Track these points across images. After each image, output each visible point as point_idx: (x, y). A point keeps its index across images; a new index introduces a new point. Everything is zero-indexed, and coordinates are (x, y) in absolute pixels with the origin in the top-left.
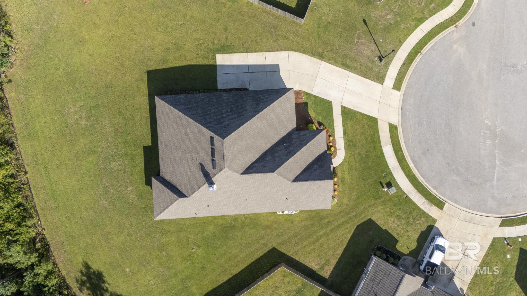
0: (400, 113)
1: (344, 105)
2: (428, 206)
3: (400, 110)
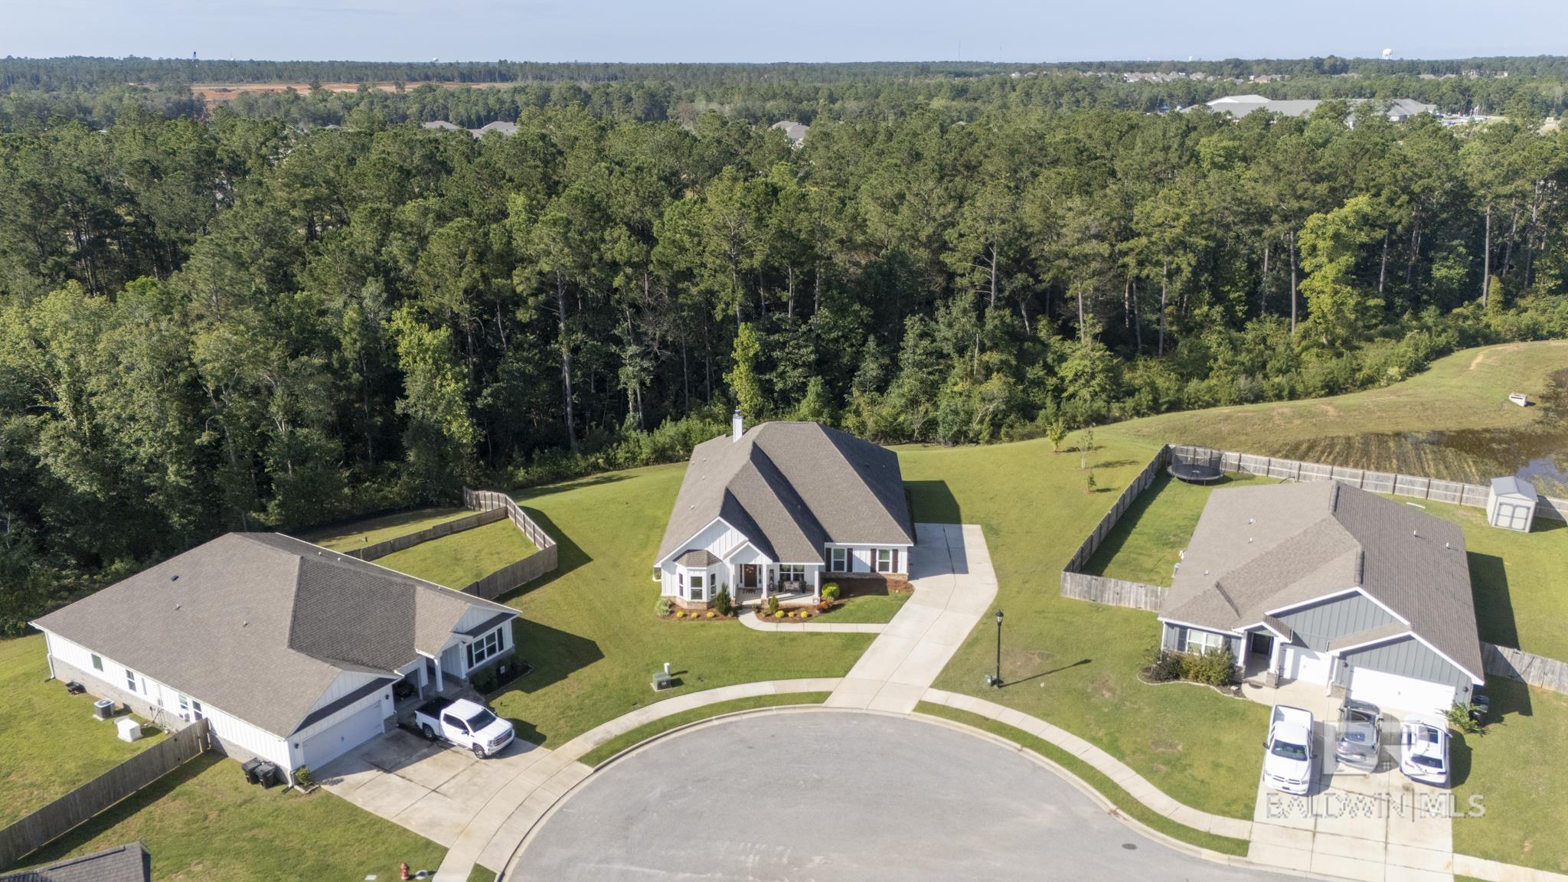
0: (855, 711)
1: (879, 637)
2: (598, 738)
3: (864, 711)
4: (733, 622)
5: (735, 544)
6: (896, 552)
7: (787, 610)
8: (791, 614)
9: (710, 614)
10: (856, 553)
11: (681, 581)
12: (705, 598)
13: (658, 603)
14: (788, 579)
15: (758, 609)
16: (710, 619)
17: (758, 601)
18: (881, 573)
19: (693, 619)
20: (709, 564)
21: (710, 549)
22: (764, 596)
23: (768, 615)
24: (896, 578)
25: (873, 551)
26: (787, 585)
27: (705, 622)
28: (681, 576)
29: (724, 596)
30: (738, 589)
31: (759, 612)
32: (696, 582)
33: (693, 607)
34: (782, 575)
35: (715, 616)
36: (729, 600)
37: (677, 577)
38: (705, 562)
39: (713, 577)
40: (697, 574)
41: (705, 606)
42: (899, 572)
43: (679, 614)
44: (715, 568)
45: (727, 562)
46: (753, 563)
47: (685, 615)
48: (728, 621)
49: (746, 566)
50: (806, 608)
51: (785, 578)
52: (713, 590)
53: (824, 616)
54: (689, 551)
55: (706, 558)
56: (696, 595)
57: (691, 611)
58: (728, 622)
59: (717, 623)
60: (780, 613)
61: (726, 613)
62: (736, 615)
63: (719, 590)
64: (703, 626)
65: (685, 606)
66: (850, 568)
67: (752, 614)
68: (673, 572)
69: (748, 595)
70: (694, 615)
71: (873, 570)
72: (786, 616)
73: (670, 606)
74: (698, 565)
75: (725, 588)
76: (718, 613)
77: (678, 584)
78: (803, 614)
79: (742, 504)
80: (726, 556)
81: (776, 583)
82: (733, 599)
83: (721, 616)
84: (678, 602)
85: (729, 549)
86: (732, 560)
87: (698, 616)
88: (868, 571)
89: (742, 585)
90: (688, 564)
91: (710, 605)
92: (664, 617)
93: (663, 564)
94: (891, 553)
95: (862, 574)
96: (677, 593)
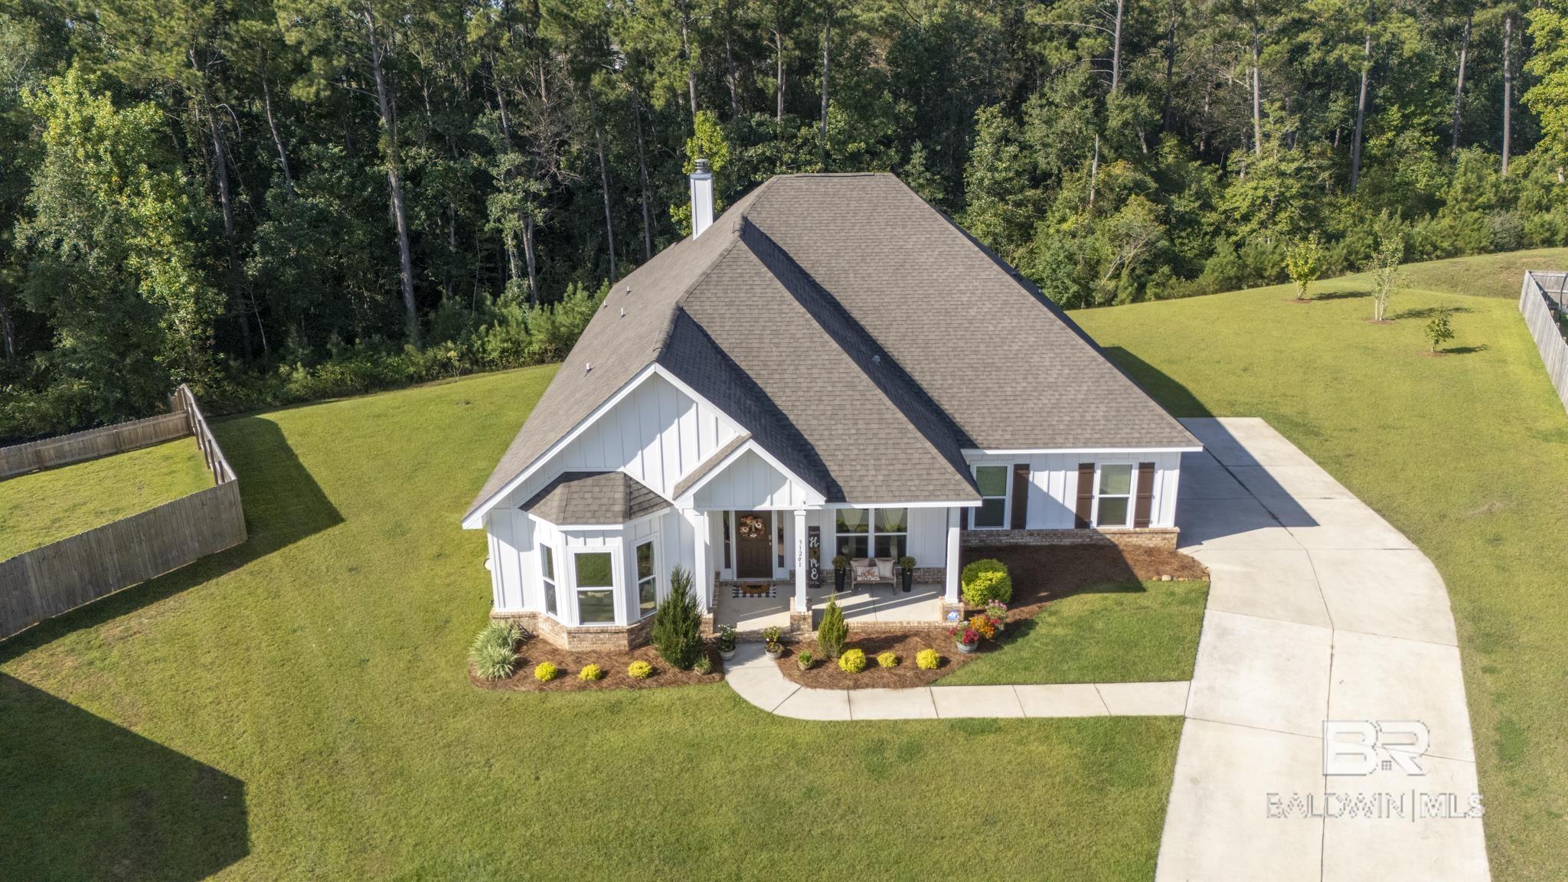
4: (711, 690)
5: (710, 452)
6: (1147, 470)
7: (872, 645)
8: (885, 659)
9: (637, 668)
10: (1039, 479)
11: (549, 570)
12: (621, 619)
13: (482, 636)
14: (861, 552)
15: (784, 645)
16: (637, 684)
17: (780, 621)
18: (1103, 528)
19: (583, 687)
20: (629, 513)
21: (633, 469)
22: (799, 604)
23: (817, 664)
24: (1145, 541)
25: (1086, 470)
26: (859, 568)
27: (621, 694)
28: (547, 553)
29: (682, 612)
30: (719, 586)
31: (786, 654)
32: (592, 569)
33: (586, 646)
34: (842, 542)
35: (654, 672)
36: (697, 622)
37: (535, 557)
38: (619, 507)
39: (645, 555)
40: (595, 546)
41: (623, 642)
42: (1154, 525)
43: (542, 670)
44: (649, 527)
45: (685, 504)
46: (765, 506)
47: (560, 674)
48: (694, 689)
49: (743, 516)
50: (927, 637)
51: (852, 547)
52: (646, 592)
53: (985, 663)
54: (568, 477)
55: (619, 495)
56: (595, 608)
57: (580, 659)
58: (692, 692)
59: (661, 696)
60: (852, 659)
61: (686, 662)
62: (718, 667)
63: (663, 591)
64: (614, 708)
65: (563, 643)
66: (1019, 520)
67: (767, 662)
68: (523, 545)
69: (749, 600)
70: (589, 671)
71: (1082, 522)
72: (871, 664)
73: (518, 646)
74: (596, 517)
75: (681, 585)
76: (662, 663)
77: (538, 578)
78: (925, 658)
79: (725, 347)
80: (680, 492)
81: (828, 565)
82: (707, 616)
83: (672, 671)
84: (544, 630)
85: (692, 466)
86: (700, 502)
87: (602, 675)
88: (1070, 525)
89: (730, 575)
90: (564, 517)
91: (638, 639)
92: (494, 682)
93: (490, 520)
94: (1135, 474)
95: (1054, 533)
96: (539, 605)
